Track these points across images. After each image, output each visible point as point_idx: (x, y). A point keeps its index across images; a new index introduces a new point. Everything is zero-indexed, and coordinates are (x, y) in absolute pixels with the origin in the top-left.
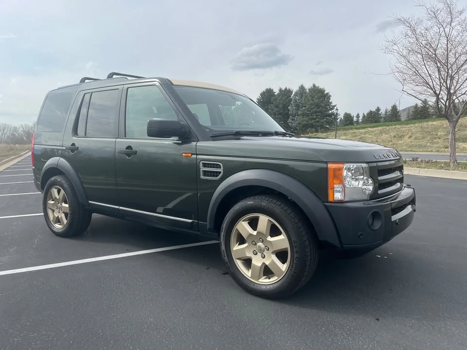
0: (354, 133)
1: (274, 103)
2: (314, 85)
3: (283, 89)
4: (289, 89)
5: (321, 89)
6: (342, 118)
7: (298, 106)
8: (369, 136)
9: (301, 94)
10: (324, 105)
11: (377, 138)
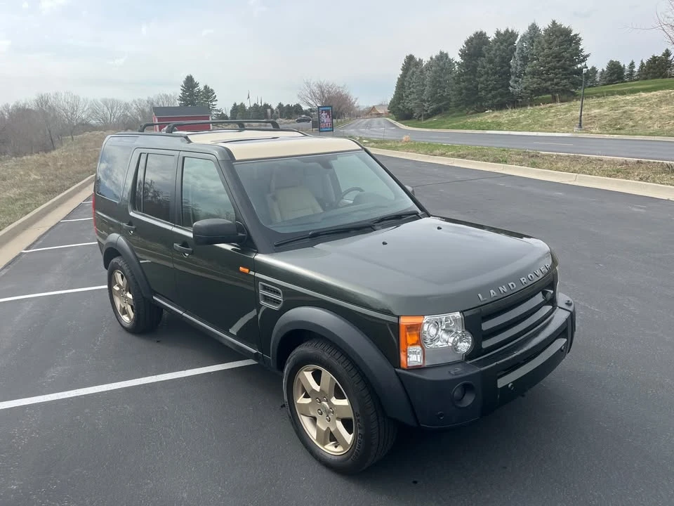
0: (615, 102)
1: (486, 55)
2: (554, 23)
3: (502, 32)
4: (512, 31)
5: (564, 28)
6: (605, 70)
7: (525, 59)
8: (639, 109)
9: (531, 38)
10: (568, 55)
11: (651, 113)
